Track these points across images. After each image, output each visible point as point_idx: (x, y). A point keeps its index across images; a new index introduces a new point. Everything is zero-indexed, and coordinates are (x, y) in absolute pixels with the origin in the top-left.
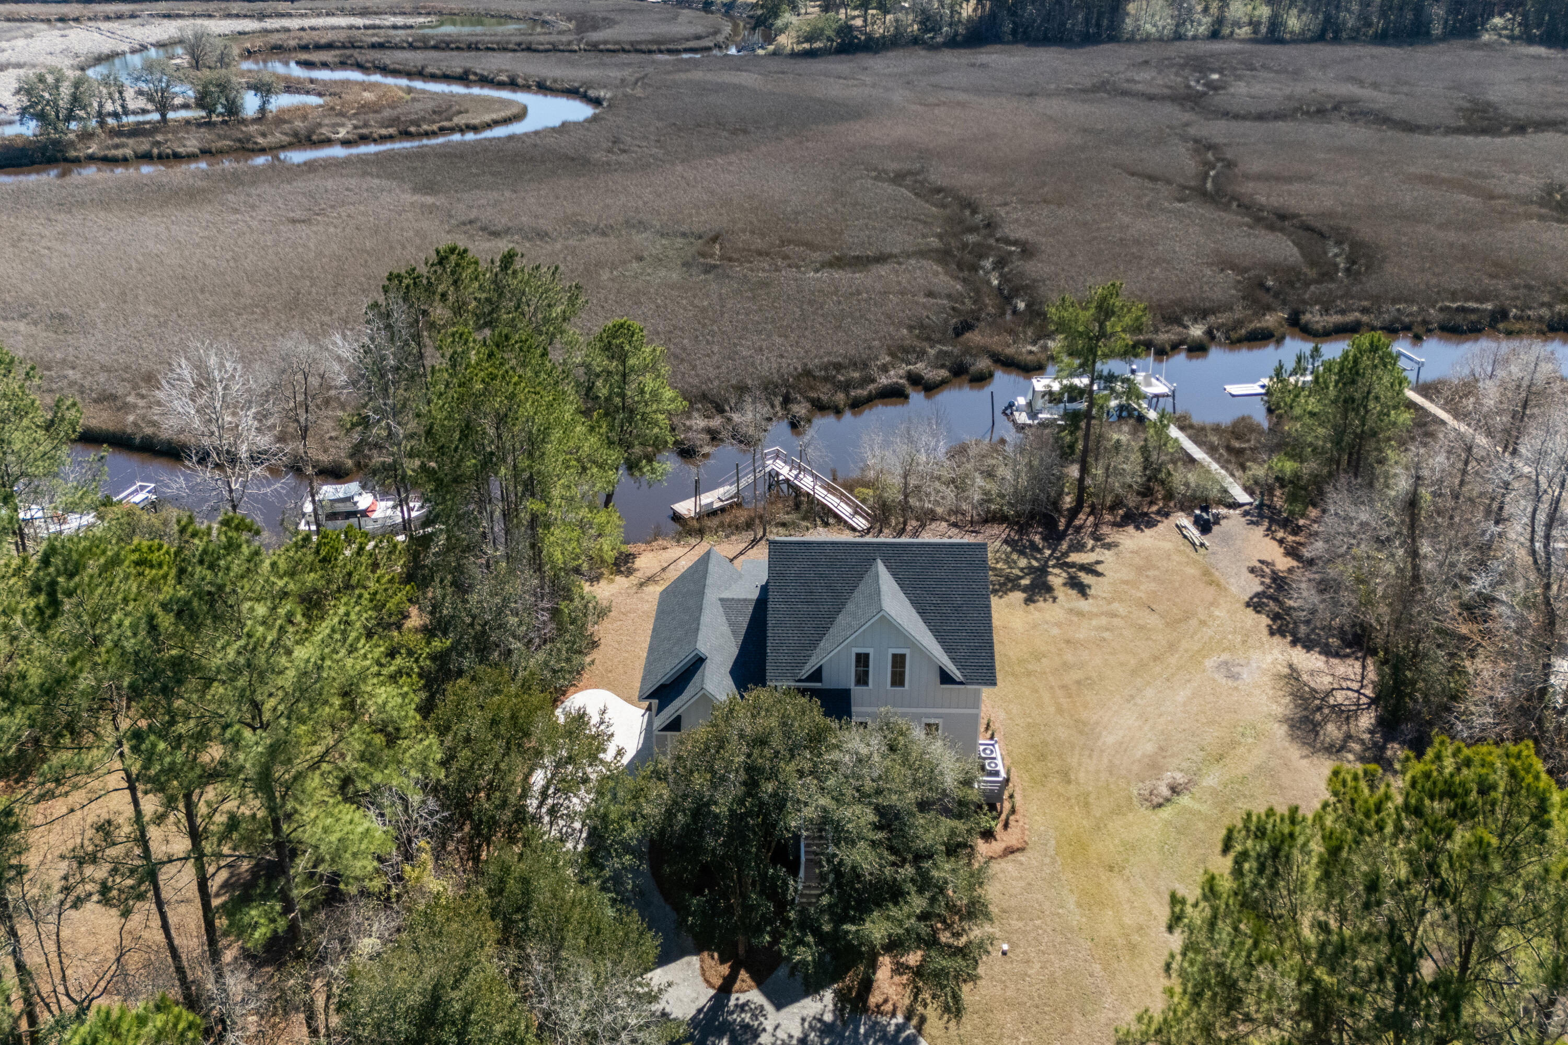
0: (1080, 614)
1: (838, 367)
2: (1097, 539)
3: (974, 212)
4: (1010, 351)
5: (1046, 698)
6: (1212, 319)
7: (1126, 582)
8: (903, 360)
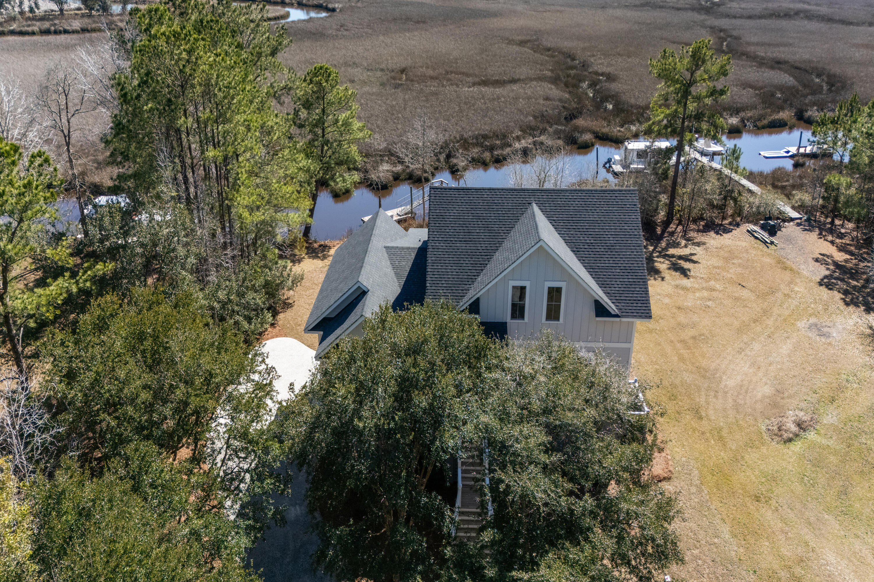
0: (684, 288)
1: (485, 137)
2: (688, 240)
3: (573, 59)
4: (606, 130)
5: (669, 349)
6: (742, 114)
7: (718, 268)
8: (530, 134)
